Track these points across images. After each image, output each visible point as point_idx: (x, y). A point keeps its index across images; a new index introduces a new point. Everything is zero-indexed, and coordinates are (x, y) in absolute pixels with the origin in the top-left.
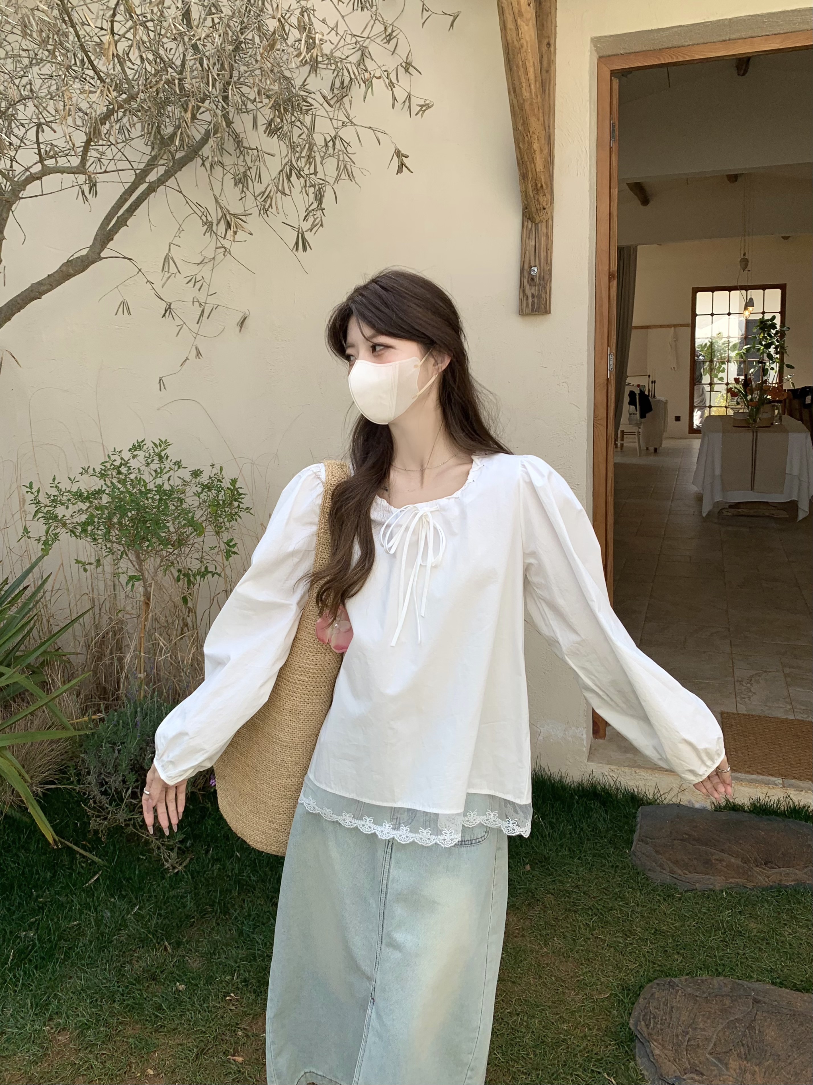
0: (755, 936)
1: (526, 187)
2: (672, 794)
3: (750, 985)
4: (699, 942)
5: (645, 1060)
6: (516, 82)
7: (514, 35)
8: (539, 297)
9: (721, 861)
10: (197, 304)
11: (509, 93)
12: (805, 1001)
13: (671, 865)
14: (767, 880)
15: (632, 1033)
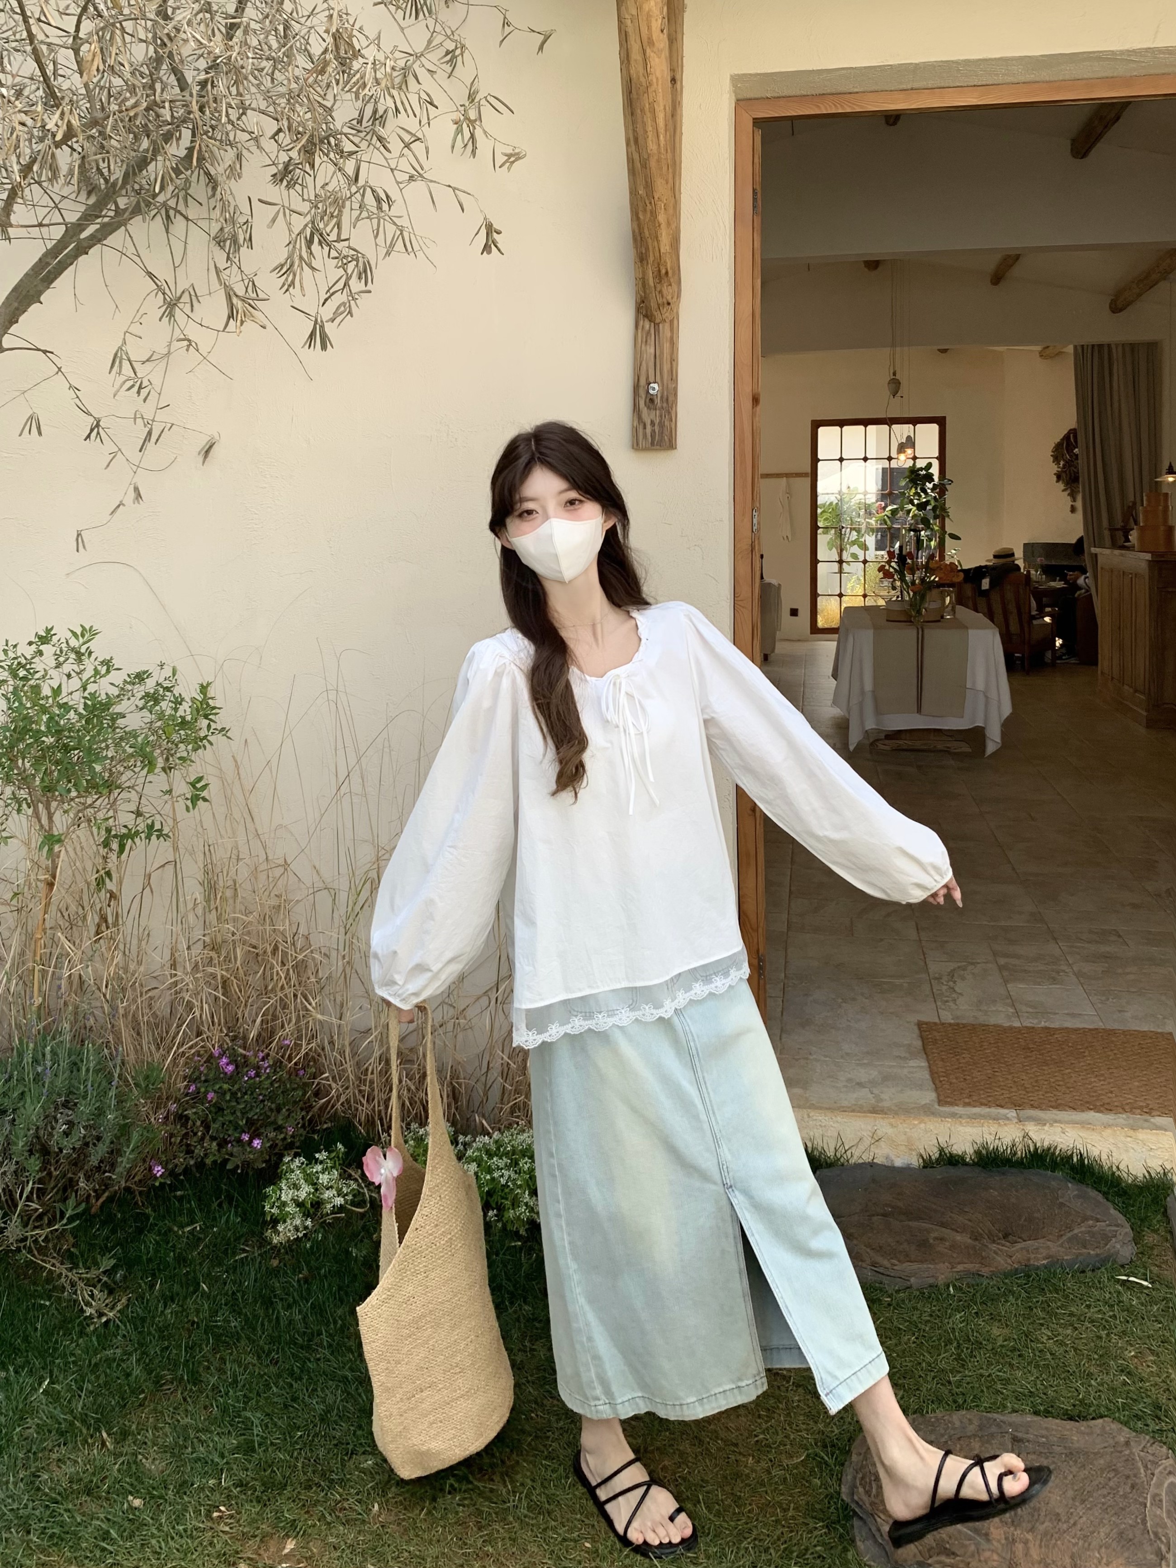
0: (1002, 1346)
1: (644, 273)
2: (862, 1147)
3: (1002, 1418)
4: (924, 1365)
5: (869, 1543)
6: (640, 131)
7: (641, 71)
8: (662, 425)
9: (942, 1239)
10: (139, 421)
11: (628, 144)
12: (1083, 1433)
13: (872, 1253)
14: (1009, 1261)
15: (846, 1507)
